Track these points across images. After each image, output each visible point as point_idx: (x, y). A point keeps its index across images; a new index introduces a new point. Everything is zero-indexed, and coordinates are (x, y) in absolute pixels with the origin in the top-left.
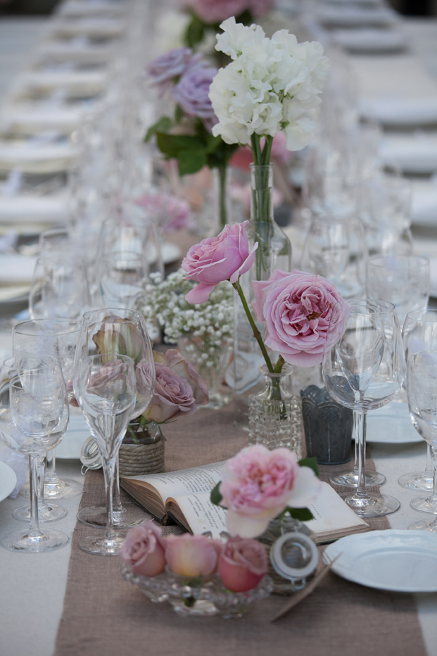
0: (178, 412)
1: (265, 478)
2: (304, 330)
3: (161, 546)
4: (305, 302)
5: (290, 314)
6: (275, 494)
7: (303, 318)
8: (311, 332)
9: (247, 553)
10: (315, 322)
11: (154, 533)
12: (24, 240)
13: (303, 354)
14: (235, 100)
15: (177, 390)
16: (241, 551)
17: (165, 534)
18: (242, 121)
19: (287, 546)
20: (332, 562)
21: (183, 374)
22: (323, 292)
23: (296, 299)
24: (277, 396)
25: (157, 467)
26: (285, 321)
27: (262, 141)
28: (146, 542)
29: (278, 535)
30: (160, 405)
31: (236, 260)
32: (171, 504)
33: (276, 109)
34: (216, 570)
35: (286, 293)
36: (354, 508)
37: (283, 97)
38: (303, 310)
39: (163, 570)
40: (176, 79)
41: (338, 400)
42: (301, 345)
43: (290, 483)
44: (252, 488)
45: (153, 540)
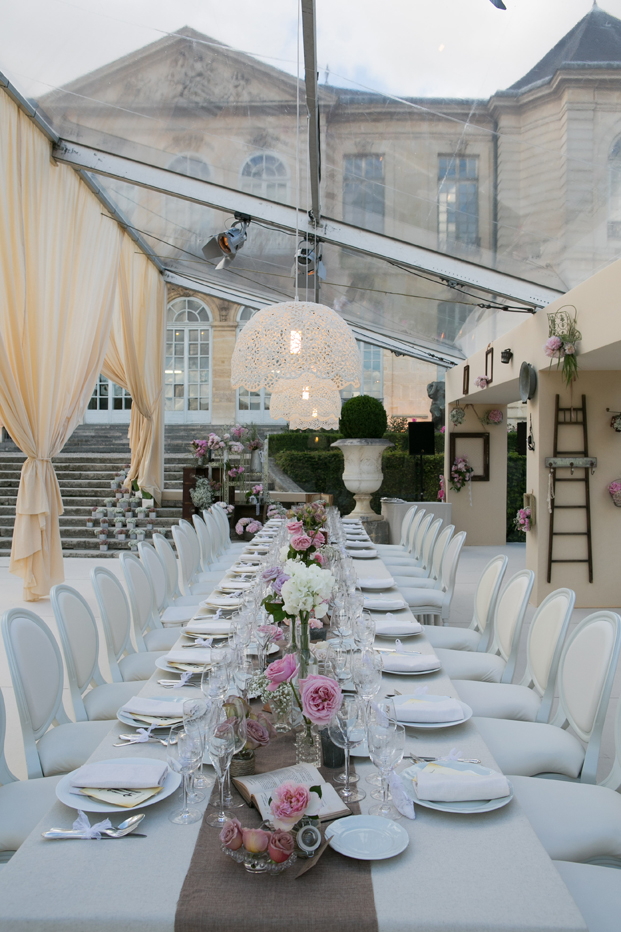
0: (260, 745)
1: (293, 800)
2: (320, 707)
3: (240, 833)
4: (321, 694)
5: (314, 699)
6: (297, 810)
7: (320, 701)
8: (323, 708)
9: (283, 841)
10: (326, 703)
11: (237, 826)
12: (216, 641)
13: (319, 718)
14: (292, 596)
15: (260, 734)
16: (279, 841)
17: (243, 826)
18: (295, 605)
19: (305, 832)
20: (330, 839)
21: (265, 725)
22: (329, 688)
23: (316, 692)
24: (309, 735)
25: (251, 772)
26: (311, 703)
27: (305, 613)
28: (233, 830)
29: (301, 827)
30: (252, 742)
31: (289, 672)
32: (253, 797)
33: (310, 600)
34: (267, 849)
35: (312, 689)
36: (343, 798)
37: (314, 594)
38: (320, 697)
39: (241, 847)
40: (274, 580)
41: (337, 744)
42: (318, 714)
43: (306, 802)
44: (286, 805)
45: (236, 831)
